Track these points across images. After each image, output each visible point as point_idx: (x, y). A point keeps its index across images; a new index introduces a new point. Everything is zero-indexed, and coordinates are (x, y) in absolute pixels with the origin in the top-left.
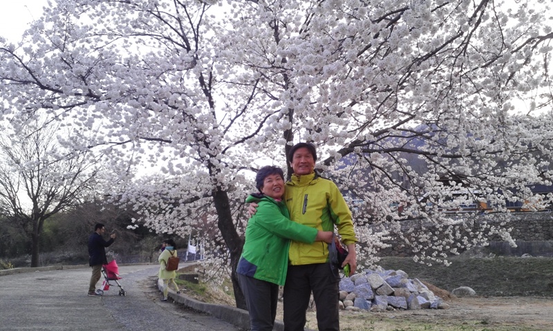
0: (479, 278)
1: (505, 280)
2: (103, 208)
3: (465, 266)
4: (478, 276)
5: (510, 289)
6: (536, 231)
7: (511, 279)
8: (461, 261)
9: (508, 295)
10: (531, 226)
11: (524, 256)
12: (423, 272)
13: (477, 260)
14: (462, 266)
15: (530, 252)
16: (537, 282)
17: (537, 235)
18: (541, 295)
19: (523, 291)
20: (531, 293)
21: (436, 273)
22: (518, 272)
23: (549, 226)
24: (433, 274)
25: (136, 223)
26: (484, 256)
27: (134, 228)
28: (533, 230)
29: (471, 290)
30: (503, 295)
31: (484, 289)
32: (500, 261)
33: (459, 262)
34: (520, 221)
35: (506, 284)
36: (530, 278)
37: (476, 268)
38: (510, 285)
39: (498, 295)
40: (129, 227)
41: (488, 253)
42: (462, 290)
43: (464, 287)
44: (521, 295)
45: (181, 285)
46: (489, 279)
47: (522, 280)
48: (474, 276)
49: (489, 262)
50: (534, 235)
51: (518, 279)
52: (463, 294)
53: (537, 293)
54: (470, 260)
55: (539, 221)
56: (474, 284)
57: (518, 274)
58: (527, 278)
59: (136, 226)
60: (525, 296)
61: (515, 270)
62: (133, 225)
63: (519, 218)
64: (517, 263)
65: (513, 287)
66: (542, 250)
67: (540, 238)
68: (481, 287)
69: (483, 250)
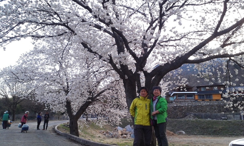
0: (188, 128)
1: (198, 129)
2: (37, 104)
3: (184, 123)
4: (188, 127)
6: (215, 109)
7: (200, 128)
8: (182, 120)
9: (198, 135)
10: (213, 107)
11: (208, 119)
13: (189, 120)
14: (182, 123)
15: (210, 118)
16: (210, 130)
17: (215, 111)
18: (211, 135)
19: (204, 133)
20: (207, 134)
21: (172, 125)
22: (203, 125)
23: (220, 107)
24: (171, 126)
26: (193, 119)
28: (214, 109)
29: (184, 132)
31: (190, 132)
32: (197, 121)
33: (181, 121)
34: (209, 105)
35: (198, 130)
36: (208, 128)
37: (188, 124)
38: (199, 131)
39: (195, 134)
40: (45, 109)
41: (195, 118)
42: (180, 132)
43: (181, 131)
44: (203, 134)
45: (64, 128)
46: (192, 128)
47: (205, 129)
48: (187, 127)
49: (193, 121)
50: (214, 111)
51: (203, 128)
52: (181, 133)
53: (209, 134)
54: (186, 120)
55: (217, 105)
56: (186, 130)
57: (203, 126)
58: (206, 128)
59: (47, 109)
60: (204, 135)
63: (209, 104)
64: (204, 122)
65: (200, 131)
66: (216, 117)
67: (217, 112)
68: (188, 131)
69: (193, 116)
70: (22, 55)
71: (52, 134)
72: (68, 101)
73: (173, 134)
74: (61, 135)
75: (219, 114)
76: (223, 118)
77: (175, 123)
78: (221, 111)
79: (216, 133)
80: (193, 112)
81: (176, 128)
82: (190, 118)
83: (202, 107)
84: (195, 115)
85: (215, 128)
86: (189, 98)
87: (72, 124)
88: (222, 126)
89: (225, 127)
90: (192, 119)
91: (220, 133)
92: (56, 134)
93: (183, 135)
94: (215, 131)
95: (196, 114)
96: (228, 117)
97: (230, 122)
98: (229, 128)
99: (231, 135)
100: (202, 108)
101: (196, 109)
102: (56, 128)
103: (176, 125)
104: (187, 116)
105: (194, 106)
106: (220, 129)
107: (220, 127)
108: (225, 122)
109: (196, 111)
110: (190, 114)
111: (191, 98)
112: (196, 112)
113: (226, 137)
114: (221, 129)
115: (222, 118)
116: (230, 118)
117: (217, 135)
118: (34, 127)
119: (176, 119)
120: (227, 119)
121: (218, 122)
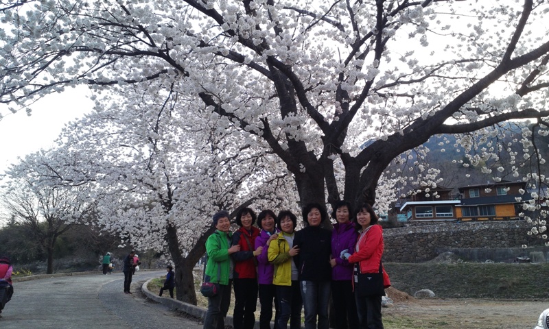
0: (441, 282)
1: (464, 284)
2: (101, 234)
3: (431, 271)
4: (441, 280)
5: (467, 291)
6: (502, 239)
7: (469, 282)
8: (428, 266)
9: (465, 297)
10: (498, 234)
11: (487, 262)
12: (394, 276)
13: (442, 266)
14: (428, 271)
15: (491, 258)
16: (491, 285)
17: (503, 242)
18: (493, 297)
19: (477, 294)
20: (484, 296)
21: (405, 277)
22: (476, 276)
23: (514, 234)
24: (402, 278)
25: (124, 243)
26: (452, 262)
27: (123, 247)
28: (499, 238)
29: (431, 292)
30: (460, 297)
31: (445, 292)
32: (462, 267)
33: (426, 268)
34: (488, 229)
35: (464, 288)
36: (486, 282)
37: (440, 273)
38: (467, 288)
39: (457, 297)
40: (120, 246)
41: (456, 259)
42: (423, 292)
43: (425, 290)
44: (475, 297)
46: (450, 283)
47: (479, 284)
48: (438, 280)
49: (452, 267)
50: (500, 243)
51: (474, 283)
52: (424, 295)
53: (491, 296)
54: (436, 265)
55: (505, 230)
56: (437, 287)
57: (476, 278)
58: (483, 282)
59: (125, 245)
61: (474, 274)
62: (122, 245)
63: (487, 227)
64: (477, 268)
65: (469, 290)
66: (505, 257)
67: (506, 245)
68: (442, 290)
69: (452, 256)
70: (66, 125)
71: (137, 301)
72: (170, 225)
73: (407, 298)
74: (157, 303)
75: (511, 250)
76: (520, 258)
77: (411, 272)
78: (515, 242)
79: (506, 293)
80: (453, 246)
81: (415, 283)
82: (445, 259)
83: (472, 234)
84: (456, 253)
85: (502, 282)
86: (443, 215)
87: (181, 278)
88: (518, 278)
89: (526, 278)
90: (448, 263)
91: (513, 293)
92: (144, 300)
93: (430, 298)
94: (502, 288)
95: (460, 251)
96: (531, 257)
97: (537, 266)
98: (536, 281)
99: (539, 296)
100: (473, 236)
101: (458, 240)
102: (145, 287)
103: (413, 277)
104: (437, 255)
105: (454, 233)
106: (513, 284)
107: (515, 279)
108: (526, 268)
109: (459, 245)
110: (446, 251)
111: (446, 215)
112: (459, 247)
113: (528, 301)
114: (517, 285)
115: (518, 260)
116: (537, 259)
117: (508, 297)
118: (97, 287)
119: (414, 264)
120: (529, 261)
121: (510, 267)
